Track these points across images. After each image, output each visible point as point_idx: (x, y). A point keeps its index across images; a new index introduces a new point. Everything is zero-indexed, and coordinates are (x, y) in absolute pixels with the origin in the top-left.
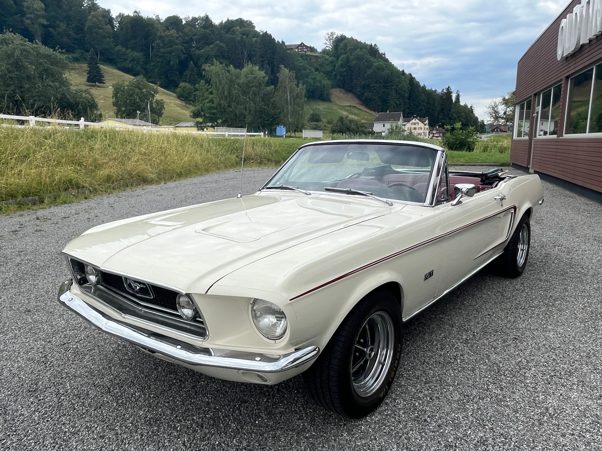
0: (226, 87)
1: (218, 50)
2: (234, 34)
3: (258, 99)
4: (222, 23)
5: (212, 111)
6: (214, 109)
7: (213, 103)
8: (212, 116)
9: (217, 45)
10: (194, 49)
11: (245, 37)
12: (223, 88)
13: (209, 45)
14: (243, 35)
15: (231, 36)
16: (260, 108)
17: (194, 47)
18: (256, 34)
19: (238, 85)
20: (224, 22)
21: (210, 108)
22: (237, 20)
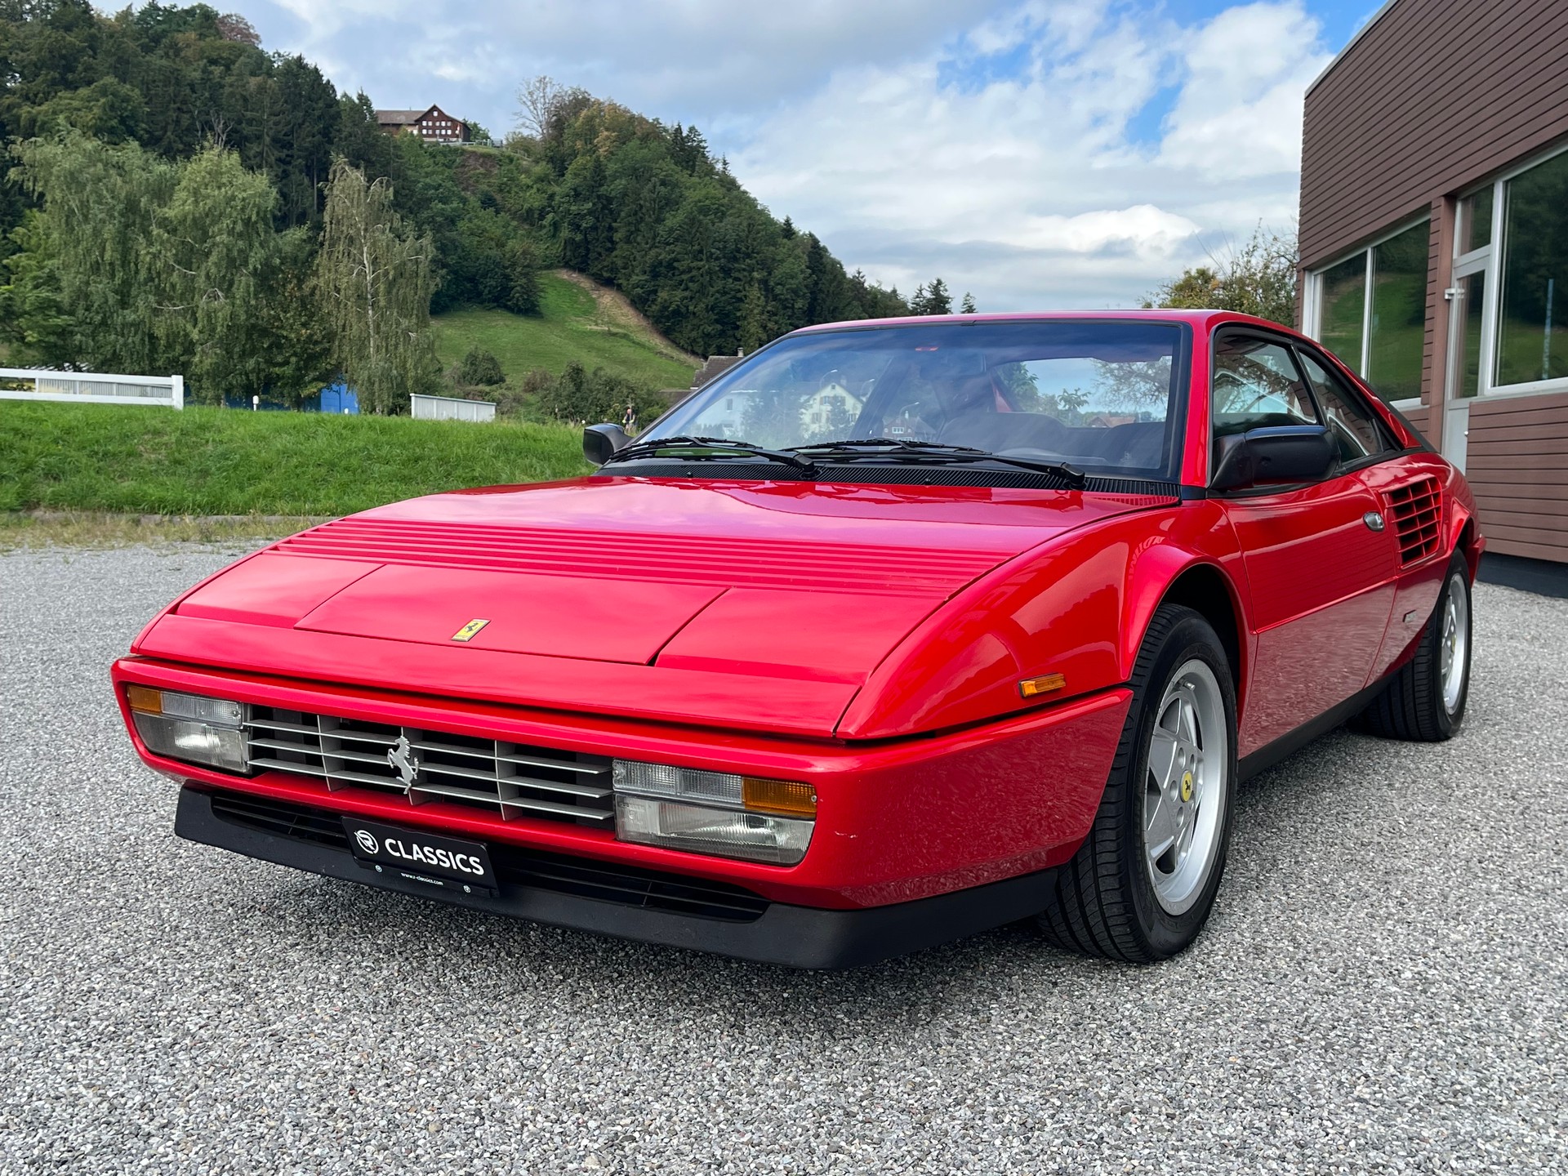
0: (109, 231)
1: (112, 107)
2: (177, 54)
3: (244, 282)
4: (126, 15)
5: (53, 321)
6: (60, 311)
7: (59, 289)
8: (52, 339)
9: (104, 92)
10: (15, 99)
11: (217, 70)
12: (96, 233)
13: (72, 86)
14: (213, 62)
15: (164, 62)
16: (249, 316)
17: (12, 92)
18: (261, 63)
19: (164, 223)
20: (136, 10)
21: (44, 306)
22: (191, 12)
